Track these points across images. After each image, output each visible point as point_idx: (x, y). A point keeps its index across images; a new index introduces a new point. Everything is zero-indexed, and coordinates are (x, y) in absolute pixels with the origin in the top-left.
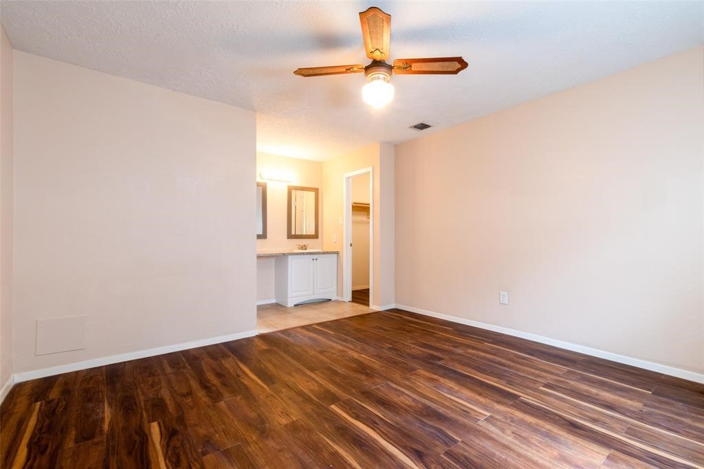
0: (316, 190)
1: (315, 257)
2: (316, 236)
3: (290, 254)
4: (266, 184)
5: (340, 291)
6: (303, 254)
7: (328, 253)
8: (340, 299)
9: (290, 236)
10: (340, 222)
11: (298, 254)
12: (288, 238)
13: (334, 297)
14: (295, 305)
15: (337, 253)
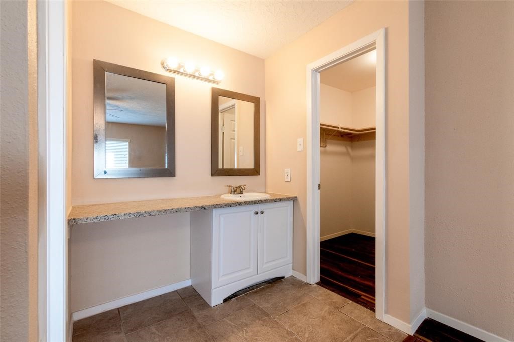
0: (256, 101)
1: (259, 207)
2: (255, 172)
3: (215, 206)
4: (173, 80)
5: (300, 263)
6: (240, 204)
7: (280, 200)
8: (299, 276)
9: (217, 171)
10: (300, 148)
11: (231, 205)
12: (213, 175)
13: (287, 273)
14: (225, 301)
15: (294, 199)
